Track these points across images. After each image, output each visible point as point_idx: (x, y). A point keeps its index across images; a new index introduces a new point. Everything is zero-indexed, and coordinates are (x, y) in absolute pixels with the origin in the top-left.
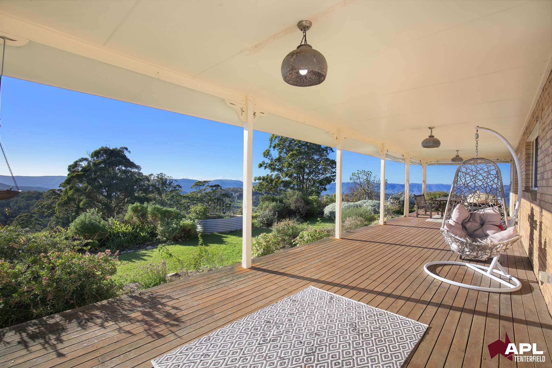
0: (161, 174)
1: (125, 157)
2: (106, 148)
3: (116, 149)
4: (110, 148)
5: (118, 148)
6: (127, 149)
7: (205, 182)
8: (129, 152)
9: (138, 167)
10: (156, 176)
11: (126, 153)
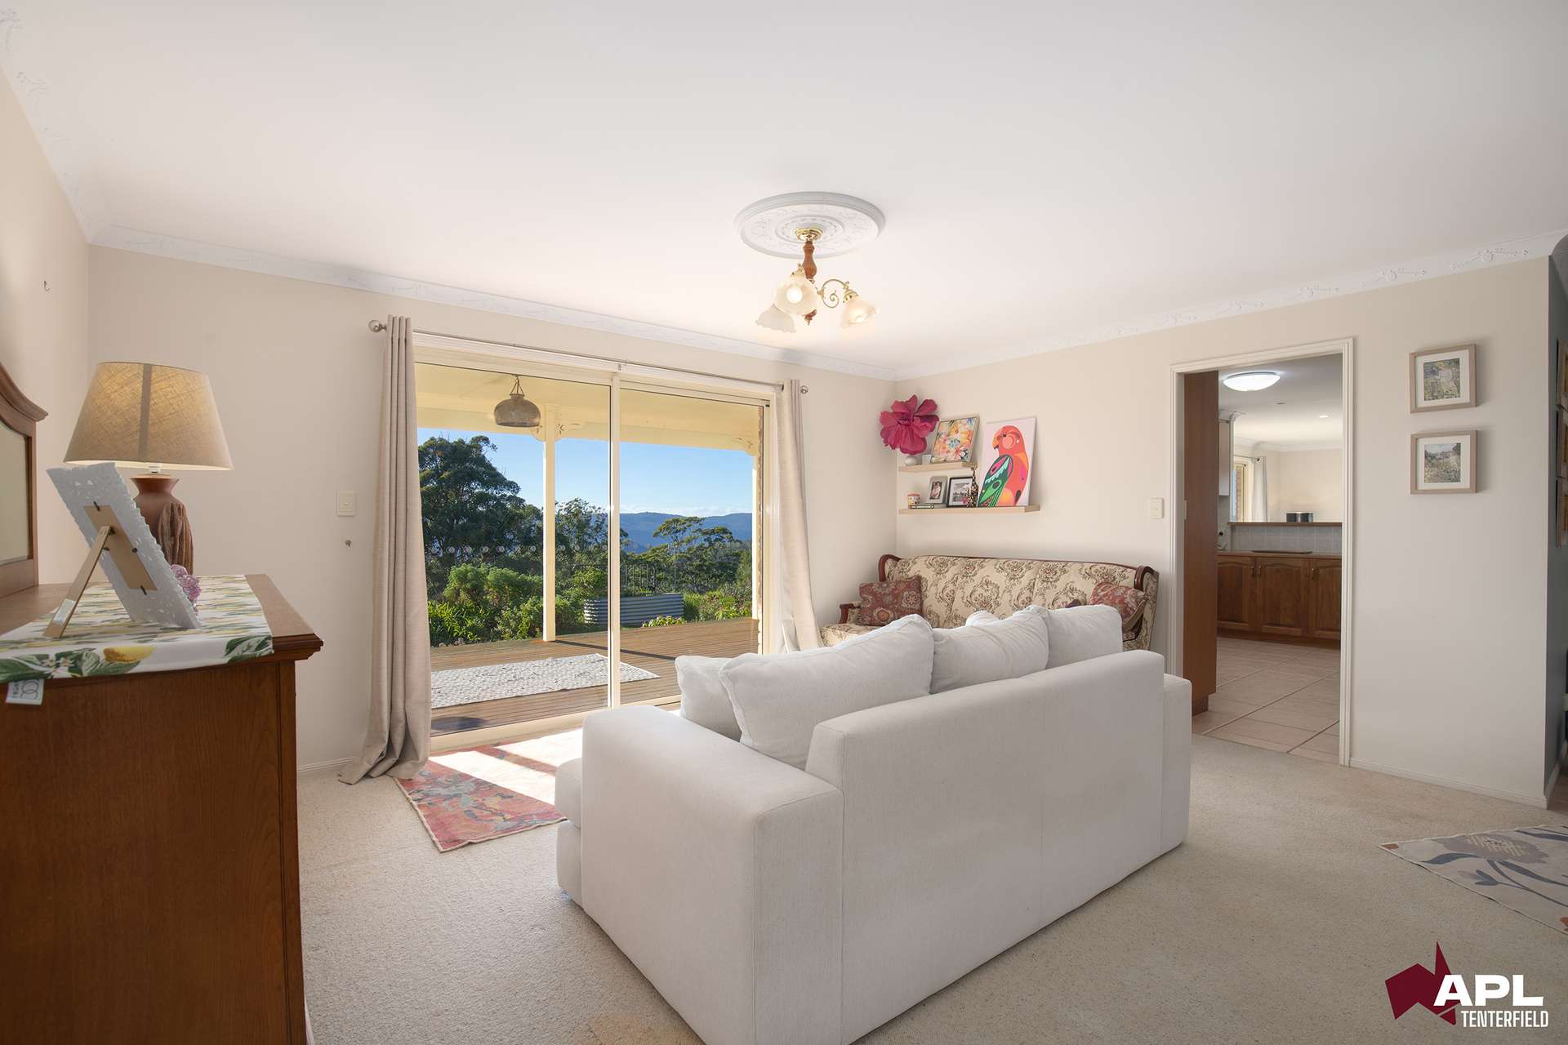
0: (576, 500)
1: (481, 461)
2: (441, 439)
3: (462, 442)
4: (450, 442)
5: (468, 441)
6: (486, 440)
7: (690, 519)
8: (494, 447)
9: (512, 486)
10: (565, 506)
11: (487, 453)
